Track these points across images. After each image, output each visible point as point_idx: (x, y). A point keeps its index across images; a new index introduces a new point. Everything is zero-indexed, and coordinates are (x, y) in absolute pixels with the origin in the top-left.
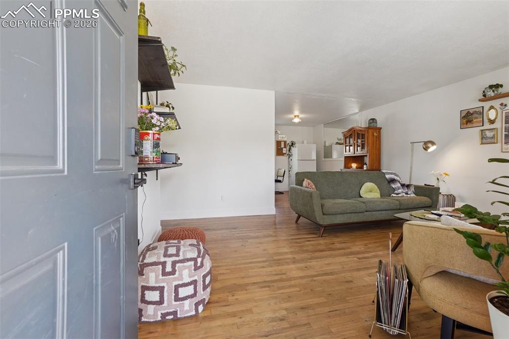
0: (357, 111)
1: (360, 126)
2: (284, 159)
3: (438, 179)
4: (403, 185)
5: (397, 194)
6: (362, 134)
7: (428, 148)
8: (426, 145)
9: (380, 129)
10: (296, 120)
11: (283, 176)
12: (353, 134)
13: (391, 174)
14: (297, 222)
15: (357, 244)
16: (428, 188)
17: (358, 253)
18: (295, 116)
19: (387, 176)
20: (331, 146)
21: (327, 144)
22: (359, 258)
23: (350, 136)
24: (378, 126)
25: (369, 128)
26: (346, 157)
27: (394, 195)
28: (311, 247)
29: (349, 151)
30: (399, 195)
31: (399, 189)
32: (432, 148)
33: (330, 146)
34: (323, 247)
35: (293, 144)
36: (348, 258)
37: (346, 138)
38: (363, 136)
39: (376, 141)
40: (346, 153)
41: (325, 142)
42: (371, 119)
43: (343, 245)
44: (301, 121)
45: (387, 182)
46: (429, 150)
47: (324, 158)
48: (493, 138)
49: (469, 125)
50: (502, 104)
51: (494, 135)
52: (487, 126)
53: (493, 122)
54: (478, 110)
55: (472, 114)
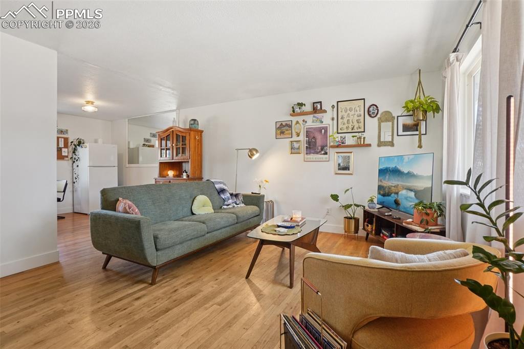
0: (175, 108)
1: (178, 126)
2: (66, 164)
3: (260, 186)
4: (231, 195)
5: (228, 205)
6: (182, 136)
7: (253, 155)
8: (251, 152)
9: (202, 132)
10: (90, 108)
11: (64, 191)
12: (171, 136)
13: (220, 183)
14: (104, 267)
15: (205, 280)
16: (255, 196)
17: (214, 295)
18: (88, 102)
19: (217, 186)
20: (138, 148)
21: (131, 146)
22: (220, 305)
23: (167, 138)
24: (199, 129)
25: (190, 130)
26: (161, 163)
27: (225, 207)
28: (146, 310)
29: (166, 156)
30: (230, 206)
31: (229, 199)
32: (256, 156)
33: (136, 148)
34: (165, 303)
35: (80, 143)
36: (206, 309)
37: (161, 140)
38: (184, 138)
39: (198, 145)
40: (162, 159)
41: (129, 142)
42: (192, 120)
43: (190, 289)
44: (96, 110)
45: (216, 193)
46: (254, 158)
47: (128, 163)
48: (299, 148)
49: (282, 136)
50: (304, 121)
51: (299, 146)
52: (295, 138)
53: (298, 135)
54: (288, 123)
55: (284, 126)
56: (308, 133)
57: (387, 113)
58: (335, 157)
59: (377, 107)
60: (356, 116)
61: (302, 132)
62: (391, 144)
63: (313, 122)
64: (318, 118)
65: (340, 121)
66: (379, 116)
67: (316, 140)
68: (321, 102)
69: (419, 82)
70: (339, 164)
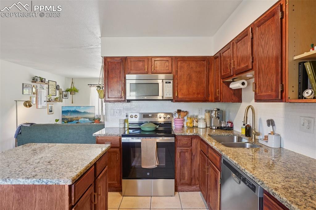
50: (36, 86)
53: (34, 94)
54: (29, 86)
55: (27, 87)
57: (61, 89)
59: (59, 87)
60: (54, 88)
62: (62, 101)
63: (40, 88)
64: (42, 86)
66: (59, 90)
68: (45, 79)
69: (72, 82)
70: (49, 110)
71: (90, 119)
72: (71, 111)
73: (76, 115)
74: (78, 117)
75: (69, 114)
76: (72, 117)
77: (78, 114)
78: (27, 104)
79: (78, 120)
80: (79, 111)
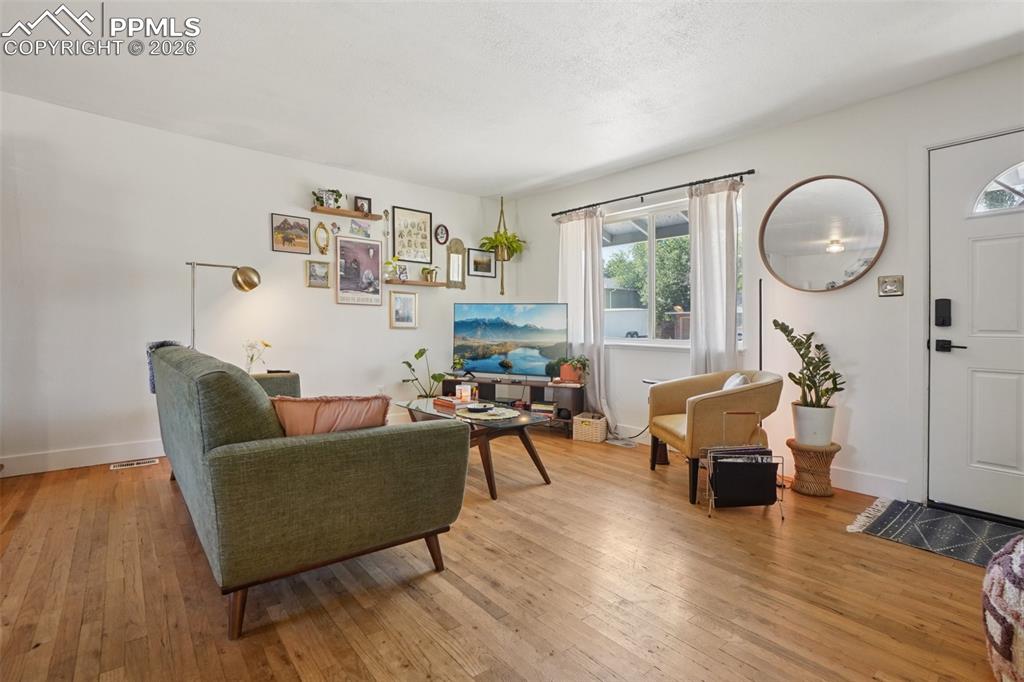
16: (278, 377)
48: (326, 277)
49: (287, 247)
50: (334, 225)
51: (327, 273)
52: (316, 256)
53: (323, 251)
54: (301, 222)
55: (292, 227)
56: (345, 250)
57: (458, 242)
58: (389, 299)
59: (447, 231)
60: (420, 236)
61: (331, 247)
62: (462, 285)
63: (352, 231)
64: (360, 227)
65: (397, 238)
66: (448, 243)
67: (358, 265)
68: (369, 200)
69: (502, 212)
70: (397, 312)
71: (544, 351)
72: (485, 323)
73: (501, 335)
74: (506, 343)
75: (479, 333)
76: (487, 341)
77: (507, 334)
78: (240, 279)
79: (505, 354)
80: (511, 322)
